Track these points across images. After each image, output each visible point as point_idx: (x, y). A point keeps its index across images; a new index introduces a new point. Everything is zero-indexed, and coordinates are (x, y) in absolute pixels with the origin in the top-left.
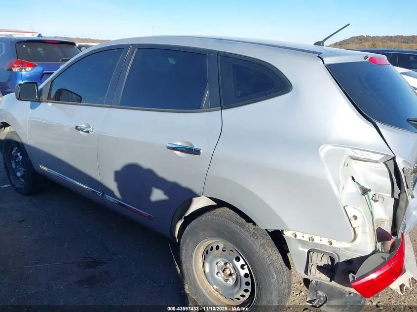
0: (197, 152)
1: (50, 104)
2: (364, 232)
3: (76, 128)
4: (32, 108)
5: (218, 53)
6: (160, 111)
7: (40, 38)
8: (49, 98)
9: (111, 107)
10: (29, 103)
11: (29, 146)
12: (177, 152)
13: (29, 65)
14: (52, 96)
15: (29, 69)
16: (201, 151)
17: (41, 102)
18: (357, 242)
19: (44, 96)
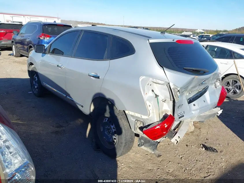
0: (98, 78)
1: (49, 55)
2: (153, 113)
3: (58, 66)
4: (42, 56)
5: (112, 35)
6: (88, 60)
7: (55, 23)
8: (49, 52)
9: (71, 57)
10: (41, 54)
11: (40, 74)
12: (92, 77)
13: (48, 36)
14: (51, 51)
15: (48, 38)
16: (100, 77)
17: (46, 54)
18: (150, 116)
19: (47, 51)
